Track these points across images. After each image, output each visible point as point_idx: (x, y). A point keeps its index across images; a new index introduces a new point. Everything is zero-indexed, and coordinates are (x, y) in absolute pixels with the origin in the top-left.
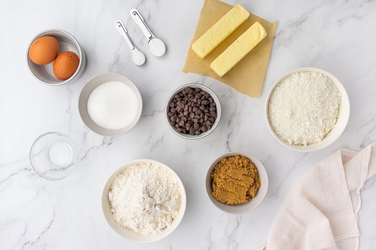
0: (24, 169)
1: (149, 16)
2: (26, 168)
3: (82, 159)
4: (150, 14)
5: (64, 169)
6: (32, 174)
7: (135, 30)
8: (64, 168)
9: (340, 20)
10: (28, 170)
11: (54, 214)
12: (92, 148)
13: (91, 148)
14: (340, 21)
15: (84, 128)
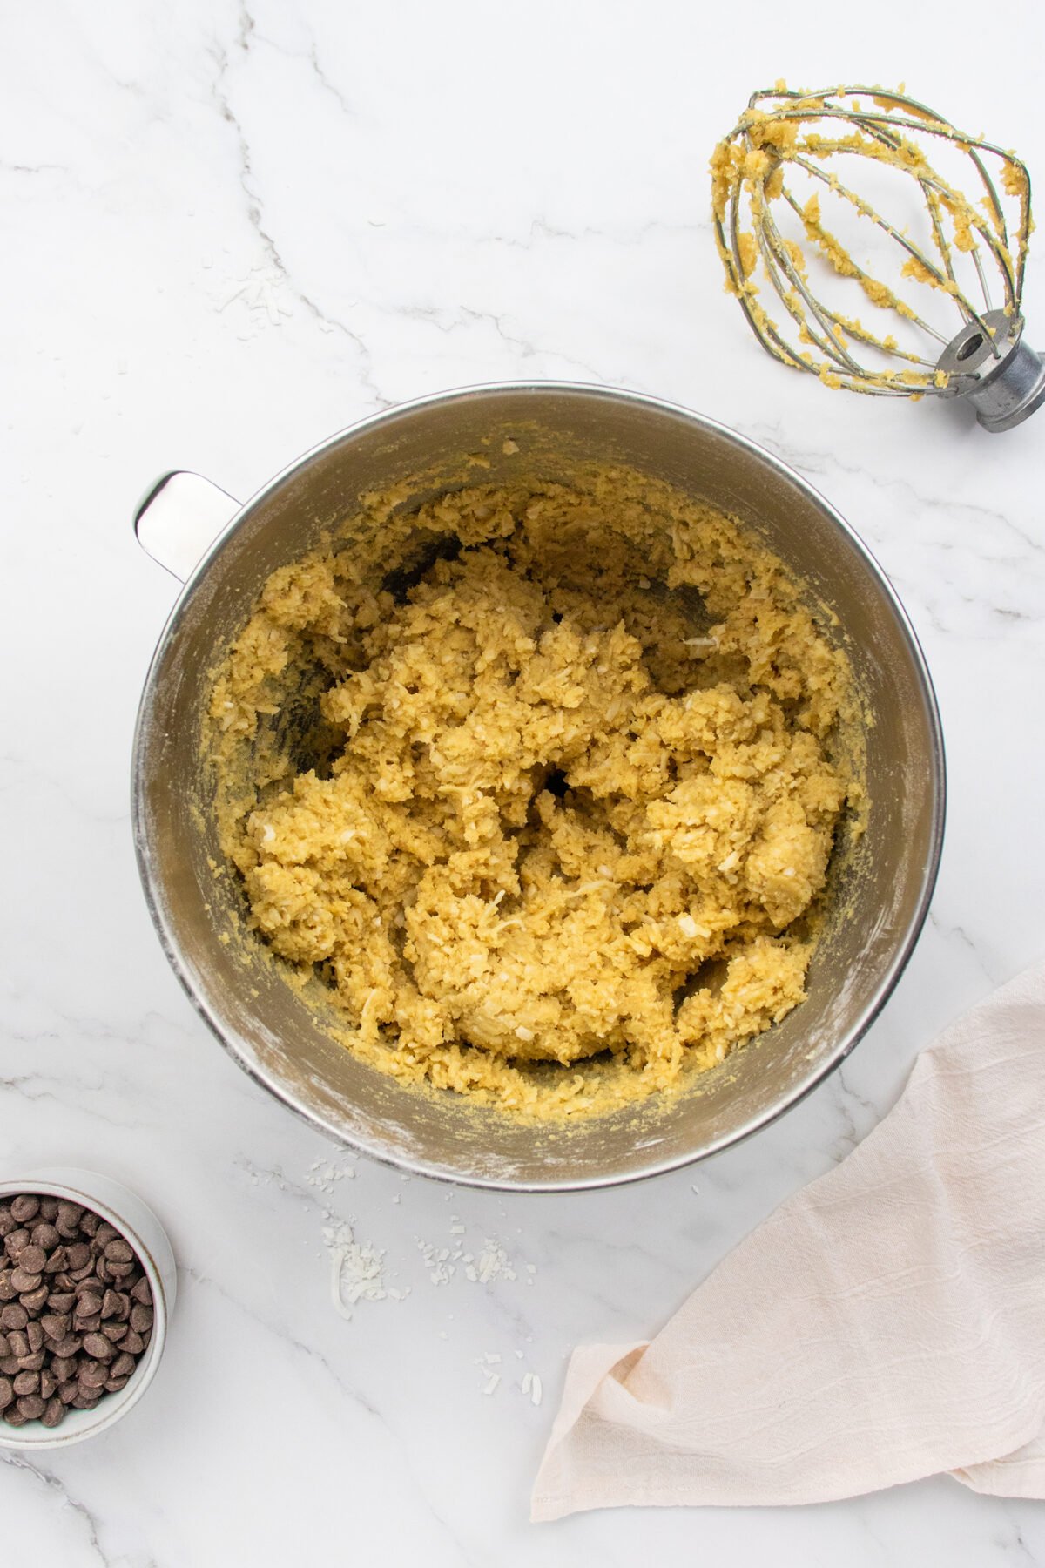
0: (247, 16)
1: (1018, 615)
2: (252, 24)
3: (307, 301)
4: (1028, 617)
5: (255, 215)
6: (224, 54)
7: (950, 547)
8: (257, 213)
9: (1023, 1540)
10: (244, 34)
11: (29, 170)
12: (364, 351)
13: (362, 345)
14: (1020, 1540)
15: (462, 307)
